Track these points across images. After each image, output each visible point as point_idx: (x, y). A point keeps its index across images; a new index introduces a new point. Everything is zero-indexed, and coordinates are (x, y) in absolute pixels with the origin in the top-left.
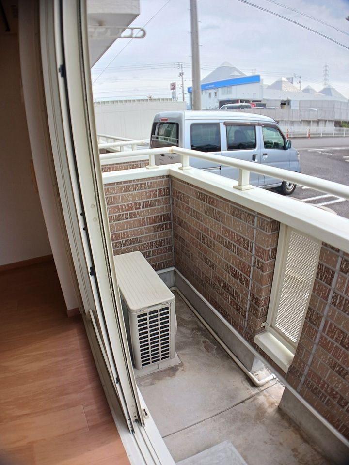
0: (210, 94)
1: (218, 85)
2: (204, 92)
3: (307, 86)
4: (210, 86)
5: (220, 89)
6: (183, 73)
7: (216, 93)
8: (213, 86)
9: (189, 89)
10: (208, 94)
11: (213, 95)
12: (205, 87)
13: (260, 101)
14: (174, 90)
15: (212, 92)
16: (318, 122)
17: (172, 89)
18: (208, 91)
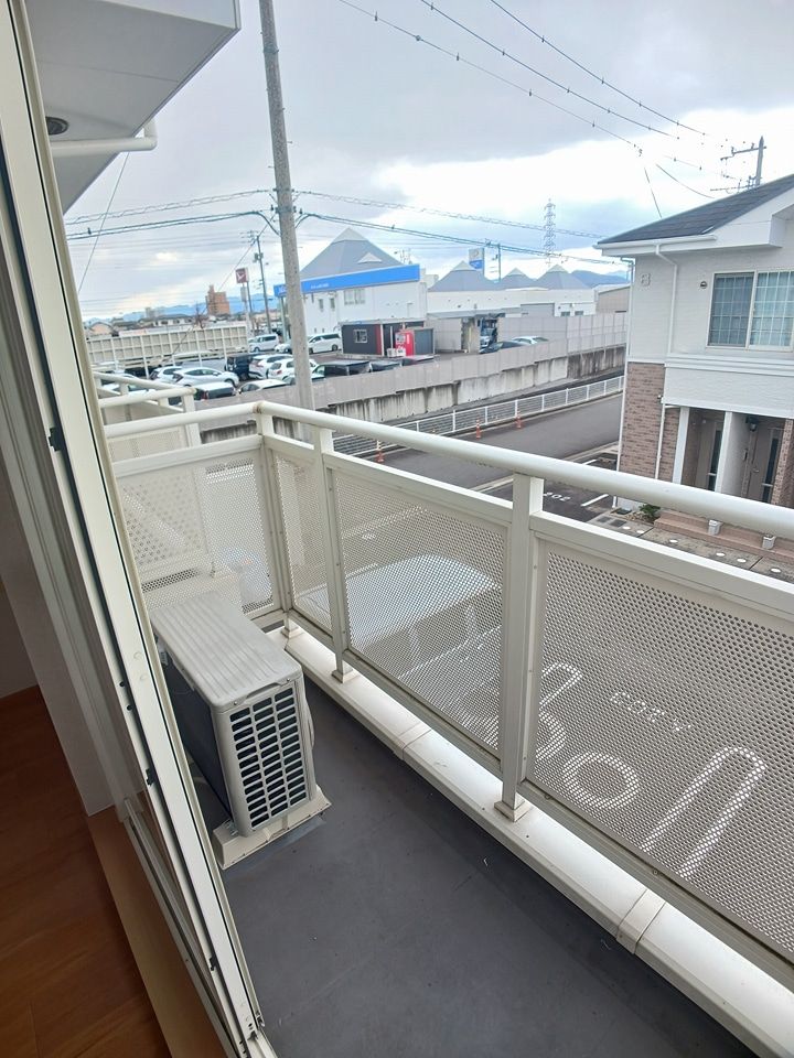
0: (321, 301)
1: (334, 285)
2: (309, 296)
3: (512, 269)
4: (320, 286)
5: (341, 293)
6: (261, 255)
7: (332, 300)
8: (326, 285)
9: (276, 288)
10: (317, 302)
11: (327, 303)
12: (310, 288)
13: (420, 324)
14: (246, 284)
15: (326, 297)
16: (535, 367)
17: (239, 282)
18: (318, 296)
